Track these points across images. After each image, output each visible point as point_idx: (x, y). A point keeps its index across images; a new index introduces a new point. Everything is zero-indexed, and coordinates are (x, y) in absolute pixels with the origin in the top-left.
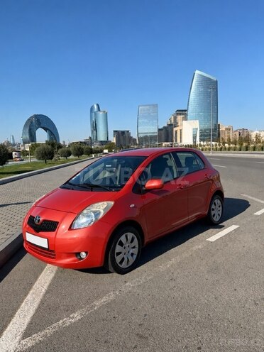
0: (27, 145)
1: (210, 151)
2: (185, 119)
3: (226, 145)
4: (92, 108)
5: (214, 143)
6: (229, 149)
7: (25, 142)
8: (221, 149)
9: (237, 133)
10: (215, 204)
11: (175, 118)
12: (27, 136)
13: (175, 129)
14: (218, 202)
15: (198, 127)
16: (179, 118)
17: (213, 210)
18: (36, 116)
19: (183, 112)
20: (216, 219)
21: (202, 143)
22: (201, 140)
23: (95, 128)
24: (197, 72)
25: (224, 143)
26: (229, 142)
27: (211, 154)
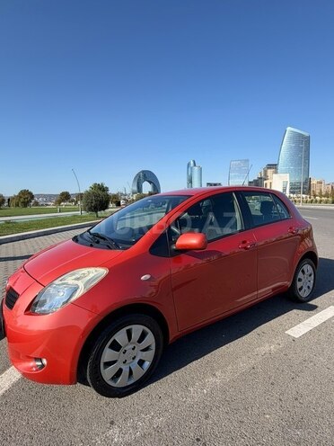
0: (135, 195)
1: (300, 203)
2: (276, 173)
3: (318, 198)
4: (189, 164)
5: (304, 196)
6: (321, 202)
7: (133, 193)
8: (312, 202)
9: (330, 187)
10: (303, 272)
11: (265, 172)
12: (135, 188)
13: (265, 182)
14: (308, 268)
15: (288, 180)
16: (270, 172)
17: (300, 280)
18: (143, 172)
19: (273, 167)
20: (304, 294)
21: (292, 195)
22: (291, 192)
23: (190, 181)
24: (289, 129)
25: (315, 196)
26: (321, 196)
27: (301, 206)
